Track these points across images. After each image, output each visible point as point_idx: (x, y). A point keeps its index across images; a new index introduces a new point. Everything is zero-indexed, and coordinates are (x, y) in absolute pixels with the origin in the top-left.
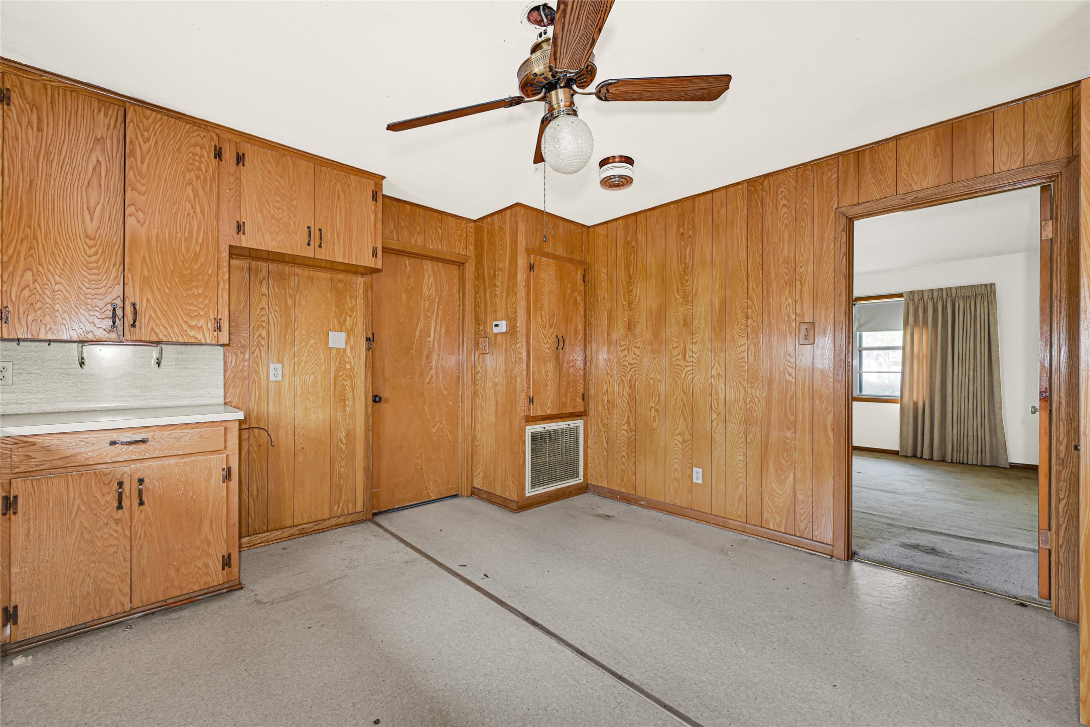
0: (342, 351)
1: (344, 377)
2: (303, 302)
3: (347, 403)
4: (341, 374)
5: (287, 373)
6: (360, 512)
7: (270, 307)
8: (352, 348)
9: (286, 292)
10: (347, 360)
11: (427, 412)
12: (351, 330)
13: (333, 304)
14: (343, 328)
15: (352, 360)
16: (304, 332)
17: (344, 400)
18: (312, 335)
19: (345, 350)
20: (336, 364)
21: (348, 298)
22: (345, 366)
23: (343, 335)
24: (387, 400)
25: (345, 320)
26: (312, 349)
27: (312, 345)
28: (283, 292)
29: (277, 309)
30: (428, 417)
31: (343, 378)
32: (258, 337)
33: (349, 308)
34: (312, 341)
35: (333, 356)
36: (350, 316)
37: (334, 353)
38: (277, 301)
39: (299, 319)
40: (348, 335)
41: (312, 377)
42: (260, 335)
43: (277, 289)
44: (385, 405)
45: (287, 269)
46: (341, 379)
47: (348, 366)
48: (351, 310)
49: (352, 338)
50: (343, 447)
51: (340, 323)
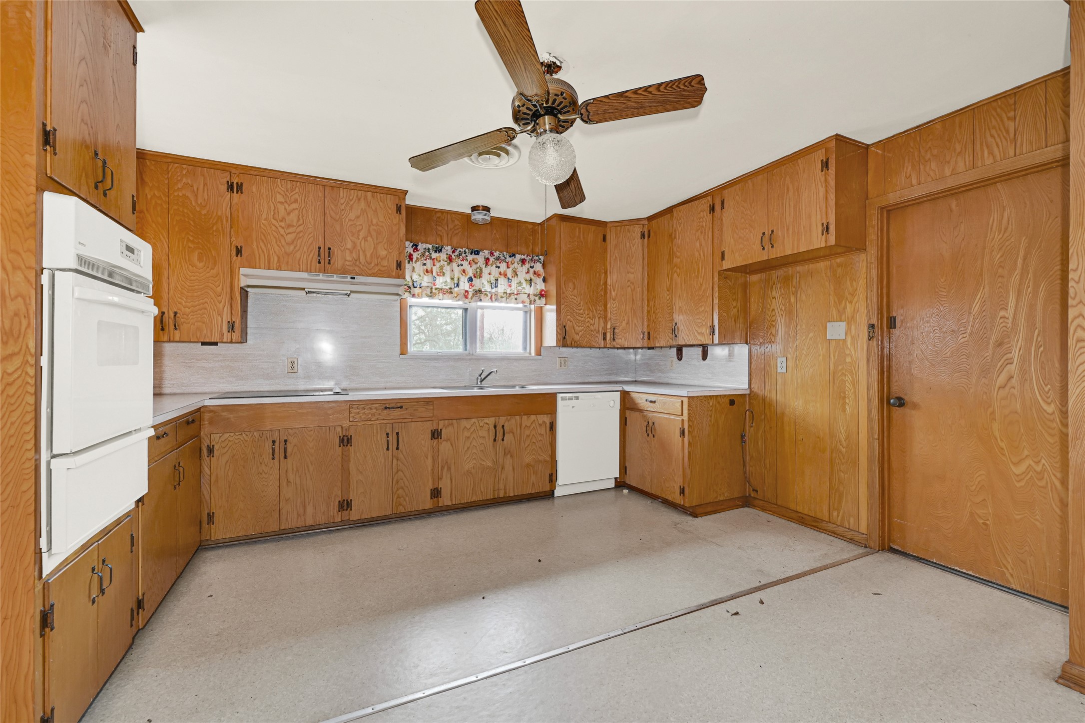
0: (841, 343)
1: (844, 371)
2: (804, 297)
3: (847, 401)
4: (840, 368)
5: (790, 364)
6: (863, 534)
7: (778, 308)
8: (852, 338)
9: (789, 291)
10: (847, 352)
11: (997, 434)
12: (853, 317)
13: (832, 293)
14: (843, 317)
15: (853, 353)
16: (804, 326)
17: (844, 398)
18: (812, 328)
19: (845, 341)
20: (834, 357)
21: (848, 282)
22: (845, 360)
23: (843, 324)
24: (915, 406)
25: (845, 308)
26: (811, 342)
27: (811, 339)
28: (788, 291)
29: (783, 308)
30: (1003, 445)
31: (843, 373)
32: (770, 335)
33: (850, 294)
34: (811, 335)
35: (832, 348)
36: (851, 302)
37: (833, 344)
38: (783, 301)
39: (800, 314)
40: (849, 324)
41: (811, 370)
42: (771, 333)
43: (783, 291)
44: (913, 412)
45: (790, 270)
46: (840, 374)
47: (848, 360)
48: (853, 295)
49: (853, 327)
50: (844, 450)
51: (839, 312)
